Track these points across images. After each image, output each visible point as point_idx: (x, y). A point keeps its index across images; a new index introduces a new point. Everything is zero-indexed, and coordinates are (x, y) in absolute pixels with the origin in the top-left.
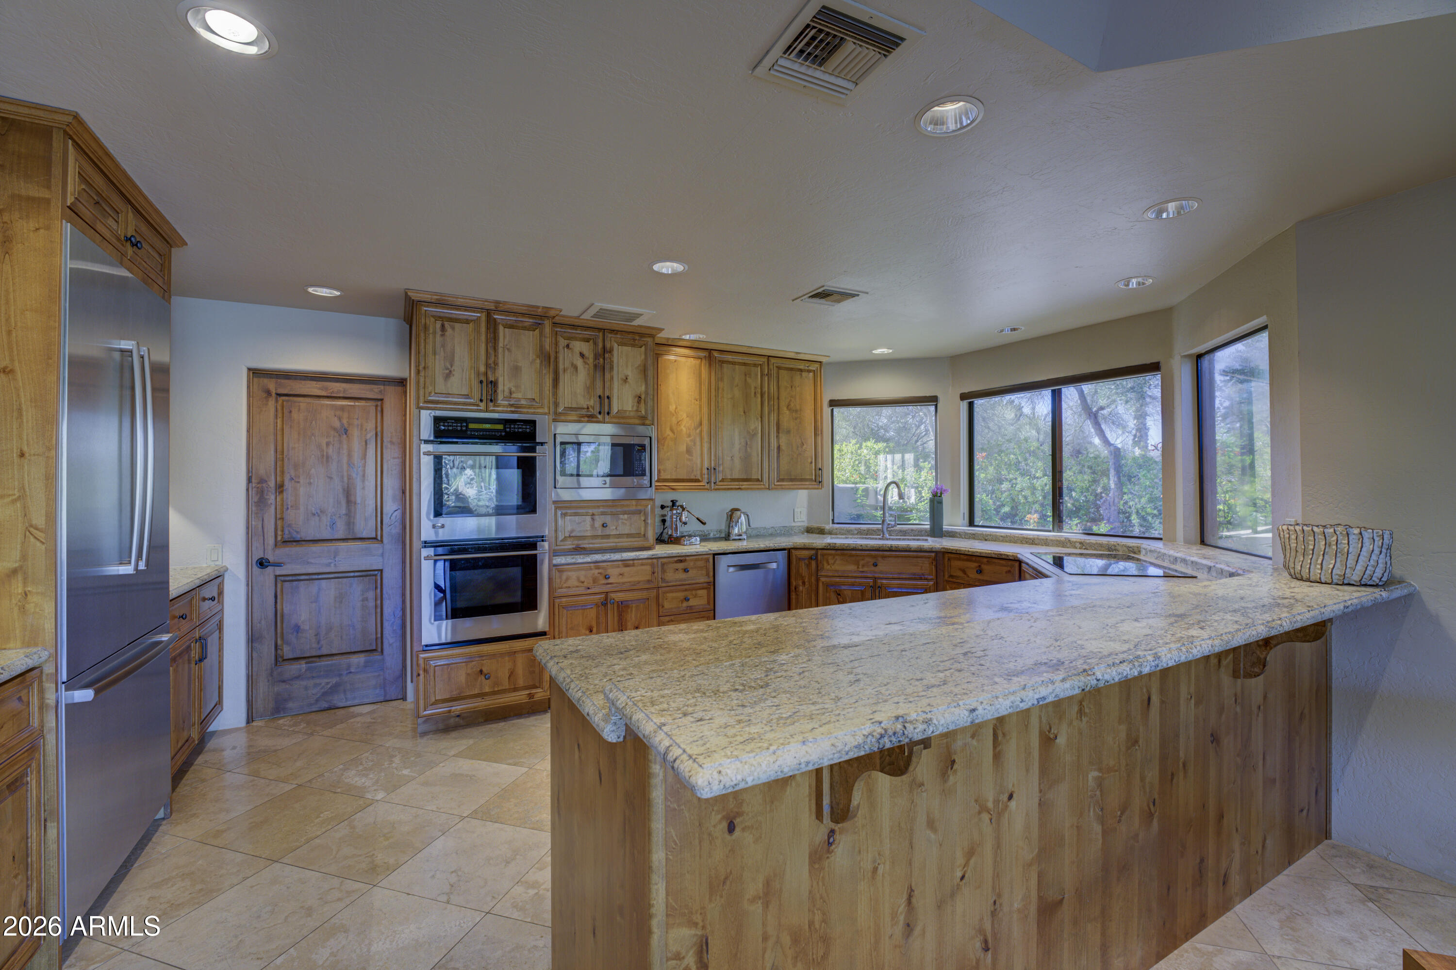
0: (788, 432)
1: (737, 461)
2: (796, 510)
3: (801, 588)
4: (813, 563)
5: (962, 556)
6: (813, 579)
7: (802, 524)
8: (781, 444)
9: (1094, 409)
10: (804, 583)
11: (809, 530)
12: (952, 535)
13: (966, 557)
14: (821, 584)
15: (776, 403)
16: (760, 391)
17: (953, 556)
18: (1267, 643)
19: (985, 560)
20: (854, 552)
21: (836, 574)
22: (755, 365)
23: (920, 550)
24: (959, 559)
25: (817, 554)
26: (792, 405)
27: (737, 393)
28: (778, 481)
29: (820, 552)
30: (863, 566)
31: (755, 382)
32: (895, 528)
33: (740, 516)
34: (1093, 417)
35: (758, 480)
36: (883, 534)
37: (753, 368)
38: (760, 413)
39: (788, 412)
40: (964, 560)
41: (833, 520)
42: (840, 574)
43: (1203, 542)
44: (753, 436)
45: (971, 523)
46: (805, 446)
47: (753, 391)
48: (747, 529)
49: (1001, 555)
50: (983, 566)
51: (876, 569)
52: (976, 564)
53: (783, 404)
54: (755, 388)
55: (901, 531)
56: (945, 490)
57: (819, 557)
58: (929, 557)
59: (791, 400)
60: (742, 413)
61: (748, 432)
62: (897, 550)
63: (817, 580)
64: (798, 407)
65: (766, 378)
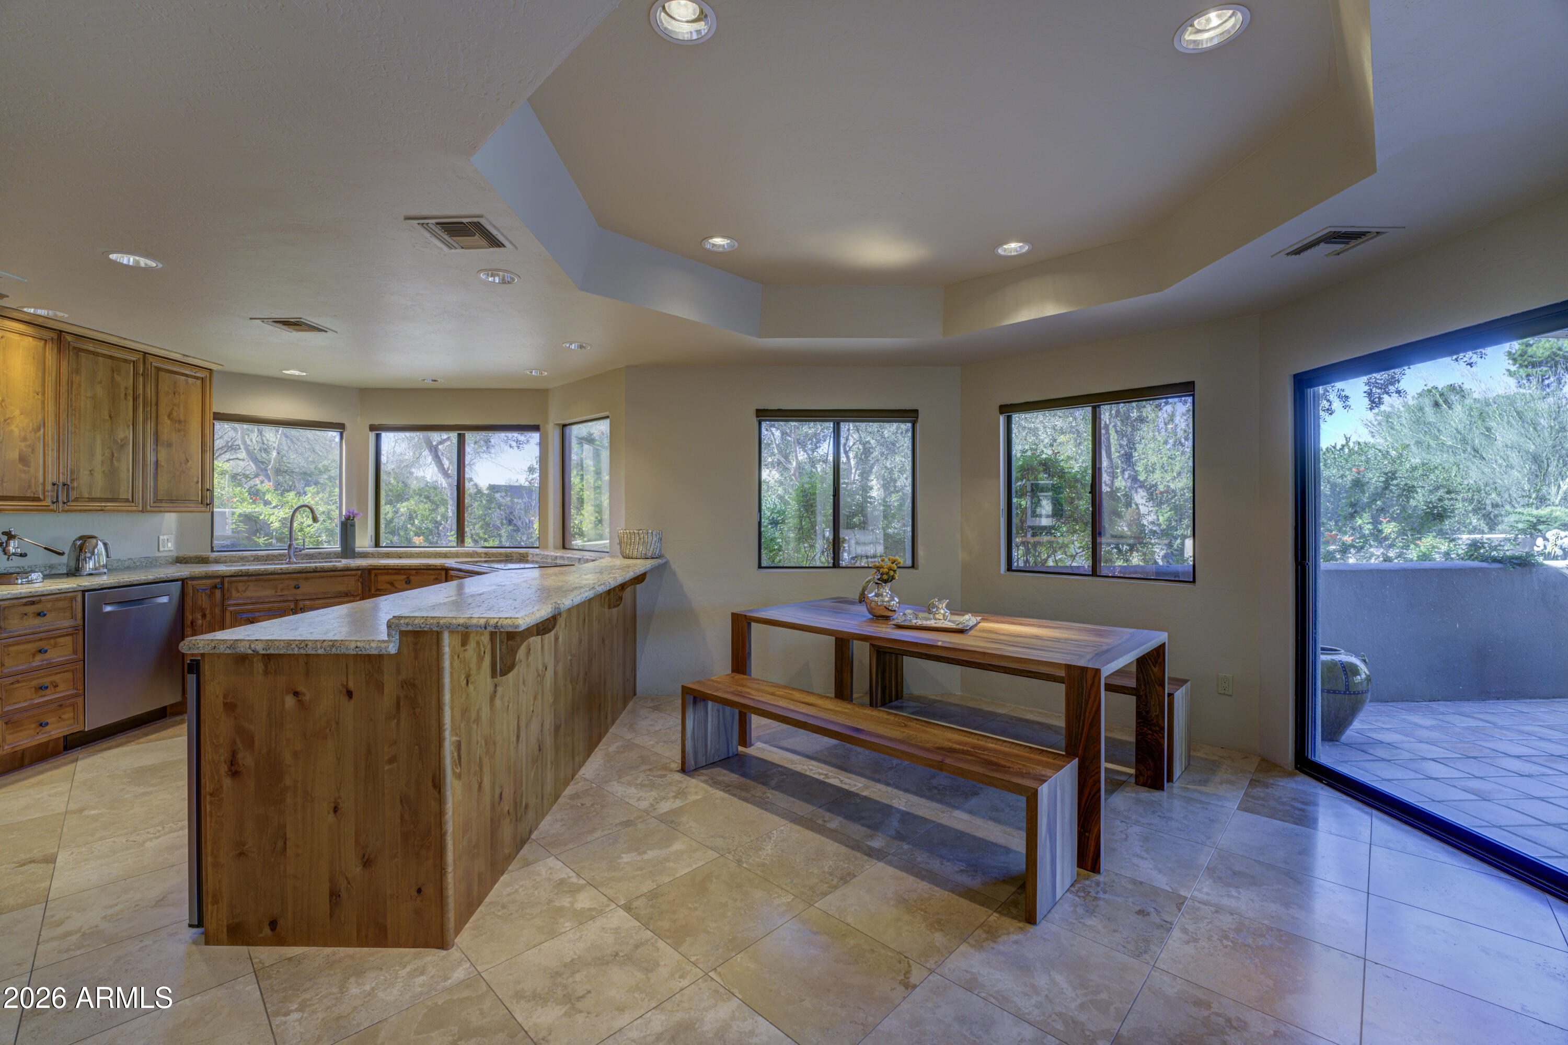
0: (169, 445)
1: (99, 477)
2: (161, 537)
3: (200, 622)
4: (218, 593)
5: (390, 571)
6: (217, 611)
7: (170, 554)
8: (159, 459)
9: (434, 443)
10: (204, 616)
11: (180, 560)
12: (364, 555)
13: (393, 572)
14: (228, 614)
15: (154, 410)
16: (132, 393)
17: (380, 571)
18: (623, 587)
19: (414, 572)
20: (271, 577)
21: (249, 601)
22: (126, 361)
23: (347, 569)
24: (387, 574)
25: (222, 583)
26: (175, 414)
27: (100, 391)
28: (154, 502)
29: (227, 579)
30: (282, 590)
31: (125, 381)
32: (303, 552)
33: (97, 545)
34: (433, 450)
35: (127, 500)
36: (290, 558)
37: (123, 364)
38: (131, 419)
39: (169, 422)
40: (391, 574)
41: (212, 548)
42: (253, 601)
43: (564, 547)
44: (122, 446)
45: (377, 544)
46: (190, 463)
47: (123, 390)
48: (107, 561)
49: (430, 566)
50: (412, 578)
51: (298, 591)
52: (405, 577)
53: (163, 411)
54: (126, 388)
55: (307, 555)
56: (357, 514)
57: (226, 585)
58: (355, 575)
59: (173, 409)
60: (107, 418)
61: (115, 441)
62: (323, 570)
63: (223, 610)
64: (182, 418)
65: (141, 379)
